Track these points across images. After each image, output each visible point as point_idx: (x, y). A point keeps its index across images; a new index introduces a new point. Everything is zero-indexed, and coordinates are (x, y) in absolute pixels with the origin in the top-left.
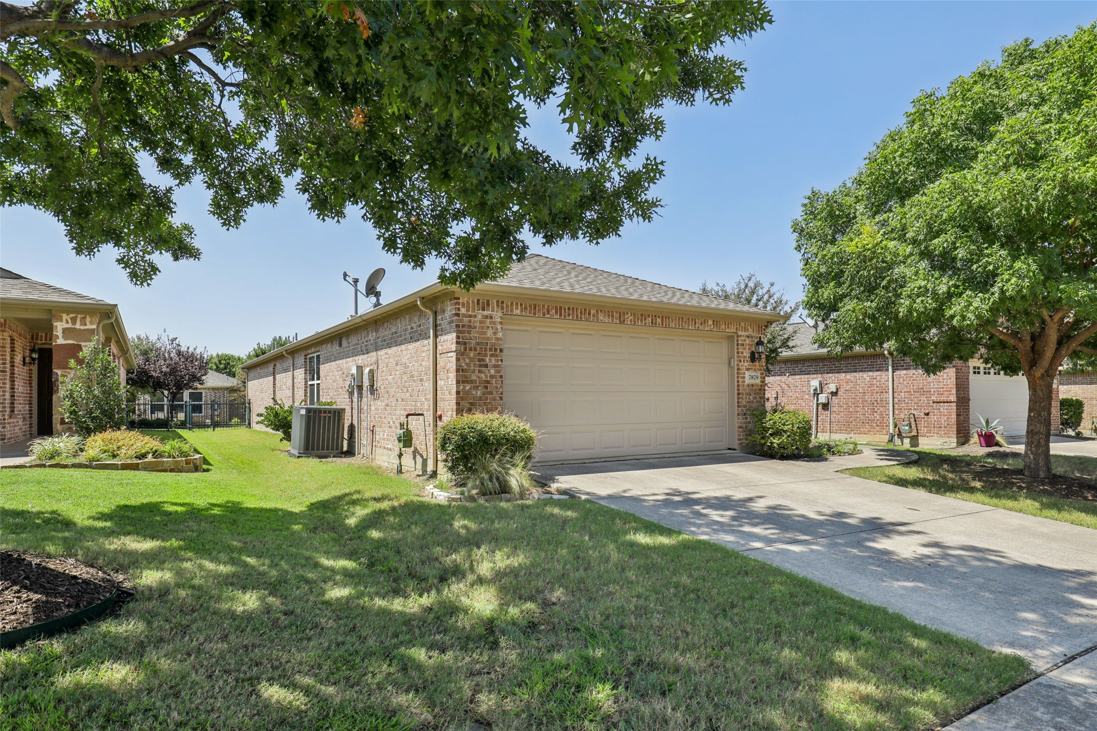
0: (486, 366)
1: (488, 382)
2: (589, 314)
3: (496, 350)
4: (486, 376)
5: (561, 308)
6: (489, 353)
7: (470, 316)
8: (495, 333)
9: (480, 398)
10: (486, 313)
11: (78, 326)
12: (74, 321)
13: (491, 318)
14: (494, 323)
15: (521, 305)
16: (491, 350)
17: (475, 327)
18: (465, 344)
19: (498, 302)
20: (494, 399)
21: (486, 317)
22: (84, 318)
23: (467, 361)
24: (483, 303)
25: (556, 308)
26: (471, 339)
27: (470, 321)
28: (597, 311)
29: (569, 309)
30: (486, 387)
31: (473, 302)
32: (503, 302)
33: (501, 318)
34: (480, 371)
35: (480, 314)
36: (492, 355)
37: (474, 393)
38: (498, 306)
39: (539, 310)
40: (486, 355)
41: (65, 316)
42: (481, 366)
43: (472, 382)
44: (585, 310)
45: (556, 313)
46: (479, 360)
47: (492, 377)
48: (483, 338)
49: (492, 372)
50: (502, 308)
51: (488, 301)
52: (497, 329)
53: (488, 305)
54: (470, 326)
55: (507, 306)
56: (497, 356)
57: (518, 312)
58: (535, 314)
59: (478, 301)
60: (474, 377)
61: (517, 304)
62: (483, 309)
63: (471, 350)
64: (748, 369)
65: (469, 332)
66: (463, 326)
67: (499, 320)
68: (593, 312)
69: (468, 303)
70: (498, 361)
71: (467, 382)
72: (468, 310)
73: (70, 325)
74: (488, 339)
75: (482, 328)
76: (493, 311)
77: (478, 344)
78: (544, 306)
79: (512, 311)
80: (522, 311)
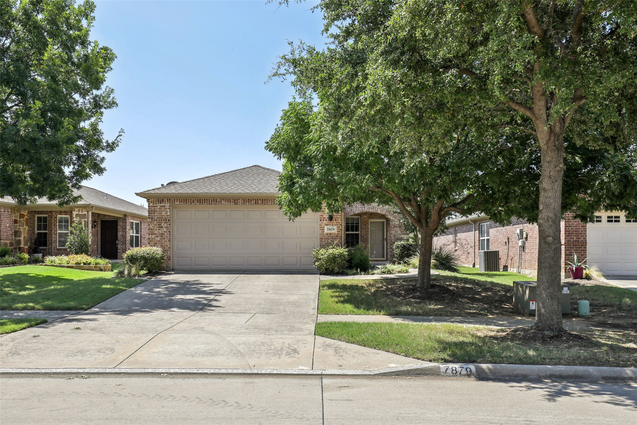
0: (162, 227)
1: (163, 234)
2: (216, 201)
3: (166, 220)
4: (162, 232)
5: (200, 200)
6: (163, 222)
7: (155, 207)
8: (166, 213)
9: (159, 241)
10: (162, 205)
11: (80, 213)
12: (79, 211)
13: (164, 206)
14: (166, 209)
15: (179, 200)
16: (164, 220)
17: (157, 211)
18: (152, 218)
19: (168, 200)
20: (166, 241)
21: (162, 206)
22: (82, 210)
23: (153, 225)
24: (161, 200)
25: (198, 200)
26: (155, 216)
27: (155, 209)
28: (221, 200)
29: (205, 200)
30: (162, 236)
31: (156, 201)
32: (170, 200)
33: (170, 206)
34: (159, 230)
35: (159, 205)
36: (165, 223)
37: (156, 239)
38: (168, 201)
39: (188, 202)
40: (162, 223)
41: (76, 209)
42: (159, 227)
43: (155, 234)
44: (214, 200)
45: (198, 202)
46: (159, 225)
47: (165, 232)
48: (160, 216)
49: (165, 230)
50: (170, 202)
51: (163, 200)
52: (167, 211)
53: (163, 201)
54: (154, 211)
55: (172, 201)
56: (167, 223)
57: (178, 203)
58: (186, 203)
59: (158, 200)
60: (156, 232)
61: (177, 200)
62: (161, 203)
63: (154, 220)
64: (326, 225)
65: (154, 213)
66: (151, 211)
67: (168, 207)
68: (218, 200)
69: (153, 201)
70: (167, 225)
71: (153, 234)
72: (154, 204)
73: (77, 213)
74: (163, 216)
75: (160, 211)
76: (165, 203)
77: (158, 218)
78: (191, 200)
79: (175, 203)
80: (179, 202)
